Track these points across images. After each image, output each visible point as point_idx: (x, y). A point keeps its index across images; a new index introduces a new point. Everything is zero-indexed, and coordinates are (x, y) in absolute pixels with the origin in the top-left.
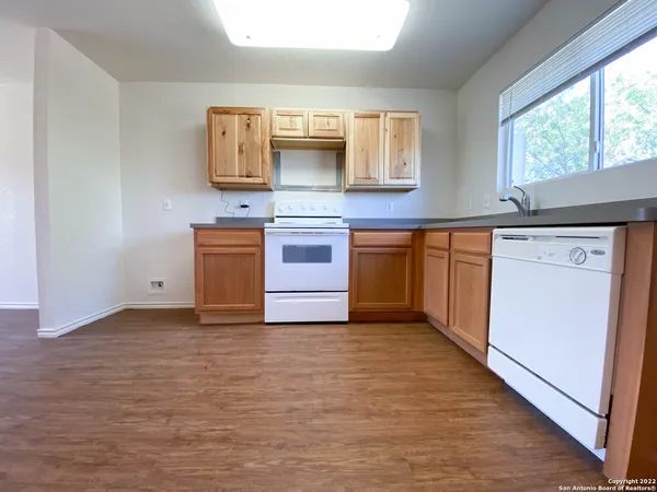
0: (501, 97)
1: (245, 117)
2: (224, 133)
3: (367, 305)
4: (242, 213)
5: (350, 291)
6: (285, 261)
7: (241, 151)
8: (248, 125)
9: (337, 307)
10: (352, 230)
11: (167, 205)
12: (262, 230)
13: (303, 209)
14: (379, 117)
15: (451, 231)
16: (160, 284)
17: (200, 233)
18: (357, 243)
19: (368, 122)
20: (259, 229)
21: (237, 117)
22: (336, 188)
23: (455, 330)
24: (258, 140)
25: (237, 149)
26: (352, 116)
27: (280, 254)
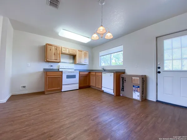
0: (100, 52)
1: (56, 47)
2: (50, 50)
3: (82, 85)
4: (52, 68)
5: (79, 83)
7: (54, 54)
8: (56, 49)
9: (77, 86)
10: (79, 72)
11: (28, 65)
13: (66, 67)
14: (82, 51)
15: (96, 72)
16: (24, 87)
17: (47, 73)
18: (80, 74)
19: (80, 52)
20: (62, 72)
21: (54, 47)
22: (73, 63)
23: (97, 86)
24: (58, 52)
25: (53, 54)
26: (77, 50)
27: (66, 77)
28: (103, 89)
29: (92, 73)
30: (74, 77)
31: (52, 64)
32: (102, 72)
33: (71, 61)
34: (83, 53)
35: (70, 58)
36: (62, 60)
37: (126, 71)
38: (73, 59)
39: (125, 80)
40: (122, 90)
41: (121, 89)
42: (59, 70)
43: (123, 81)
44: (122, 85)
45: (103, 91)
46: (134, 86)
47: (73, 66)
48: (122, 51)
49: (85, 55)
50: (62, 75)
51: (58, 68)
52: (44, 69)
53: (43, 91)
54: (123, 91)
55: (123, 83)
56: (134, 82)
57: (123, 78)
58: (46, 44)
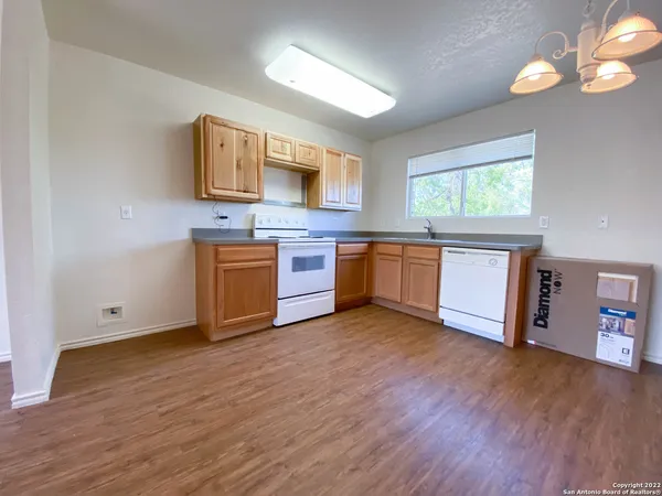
0: (409, 161)
1: (243, 134)
2: (222, 145)
3: (345, 298)
5: (336, 289)
6: (294, 270)
7: (238, 166)
8: (246, 141)
9: (327, 303)
10: (338, 243)
11: (126, 212)
12: (276, 245)
14: (340, 155)
16: (113, 311)
17: (221, 249)
18: (340, 252)
19: (335, 157)
20: (273, 244)
21: (235, 131)
22: (302, 205)
23: (409, 303)
24: (254, 158)
25: (235, 162)
26: (325, 151)
27: (290, 265)
28: (443, 314)
29: (381, 248)
30: (317, 263)
31: (224, 209)
32: (440, 247)
33: (297, 197)
34: (344, 160)
35: (292, 185)
36: (268, 194)
37: (547, 244)
38: (303, 188)
39: (558, 284)
40: (535, 324)
41: (531, 318)
42: (251, 233)
43: (544, 286)
44: (541, 301)
45: (440, 325)
46: (604, 311)
47: (301, 217)
48: (530, 157)
49: (351, 173)
50: (275, 259)
51: (248, 227)
52: (195, 231)
53: (194, 323)
54: (545, 326)
55: (545, 295)
56: (600, 293)
57: (550, 272)
58: (205, 119)
